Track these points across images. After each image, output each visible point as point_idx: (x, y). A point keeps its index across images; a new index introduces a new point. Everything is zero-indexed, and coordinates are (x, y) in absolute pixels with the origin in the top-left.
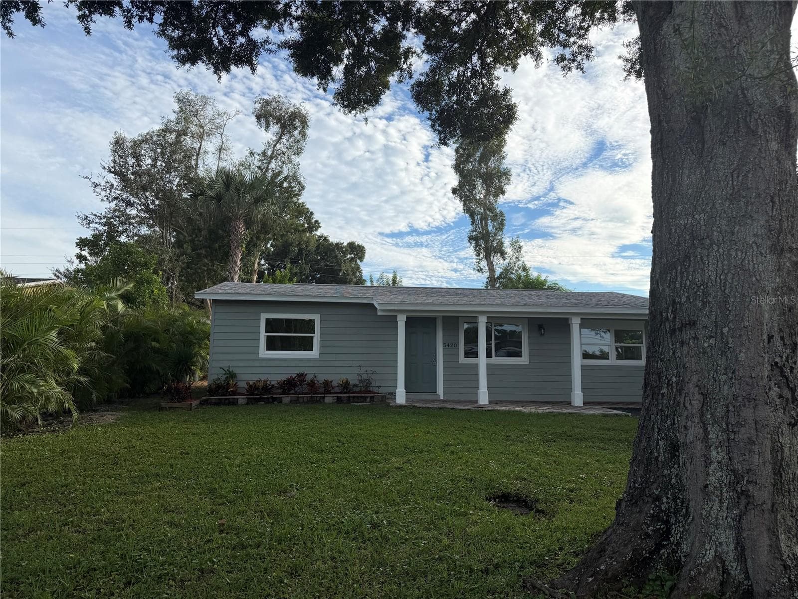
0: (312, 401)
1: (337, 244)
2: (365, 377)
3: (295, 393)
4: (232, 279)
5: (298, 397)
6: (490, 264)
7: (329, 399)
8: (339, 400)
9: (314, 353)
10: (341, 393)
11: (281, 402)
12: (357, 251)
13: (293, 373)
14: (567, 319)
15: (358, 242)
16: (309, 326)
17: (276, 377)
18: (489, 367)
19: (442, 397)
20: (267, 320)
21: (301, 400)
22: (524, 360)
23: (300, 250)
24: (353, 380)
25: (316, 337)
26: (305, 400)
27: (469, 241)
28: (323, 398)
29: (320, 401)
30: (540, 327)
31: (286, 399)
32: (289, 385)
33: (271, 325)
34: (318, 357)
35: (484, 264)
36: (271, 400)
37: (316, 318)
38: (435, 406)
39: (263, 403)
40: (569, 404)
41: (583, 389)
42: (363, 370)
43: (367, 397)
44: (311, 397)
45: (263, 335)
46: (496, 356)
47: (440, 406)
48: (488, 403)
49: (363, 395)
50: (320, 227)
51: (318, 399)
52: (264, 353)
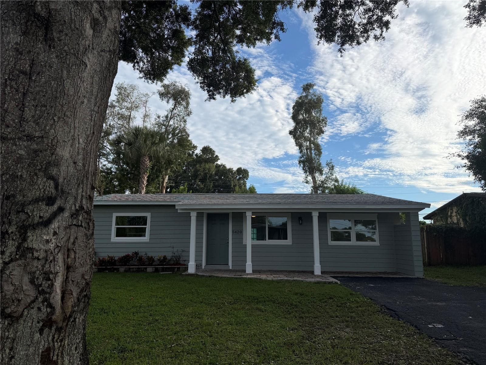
0: (139, 271)
1: (230, 169)
2: (176, 254)
3: (128, 265)
4: (141, 193)
5: (130, 268)
6: (314, 178)
7: (150, 269)
8: (157, 270)
9: (146, 239)
10: (158, 265)
11: (119, 271)
12: (243, 173)
13: (130, 252)
14: (311, 213)
15: (243, 167)
16: (143, 220)
17: (118, 254)
18: (253, 246)
19: (231, 268)
20: (117, 217)
21: (132, 270)
22: (288, 242)
23: (206, 174)
24: (169, 255)
25: (148, 227)
26: (134, 270)
27: (299, 164)
28: (146, 268)
29: (143, 270)
30: (300, 218)
31: (122, 269)
32: (125, 260)
33: (120, 220)
34: (148, 241)
35: (310, 178)
36: (112, 269)
37: (148, 215)
38: (208, 275)
39: (108, 271)
40: (312, 272)
41: (321, 262)
42: (175, 250)
43: (175, 268)
44: (138, 268)
45: (114, 227)
46: (269, 239)
47: (210, 275)
48: (252, 272)
49: (172, 266)
50: (219, 159)
51: (143, 269)
52: (115, 239)
